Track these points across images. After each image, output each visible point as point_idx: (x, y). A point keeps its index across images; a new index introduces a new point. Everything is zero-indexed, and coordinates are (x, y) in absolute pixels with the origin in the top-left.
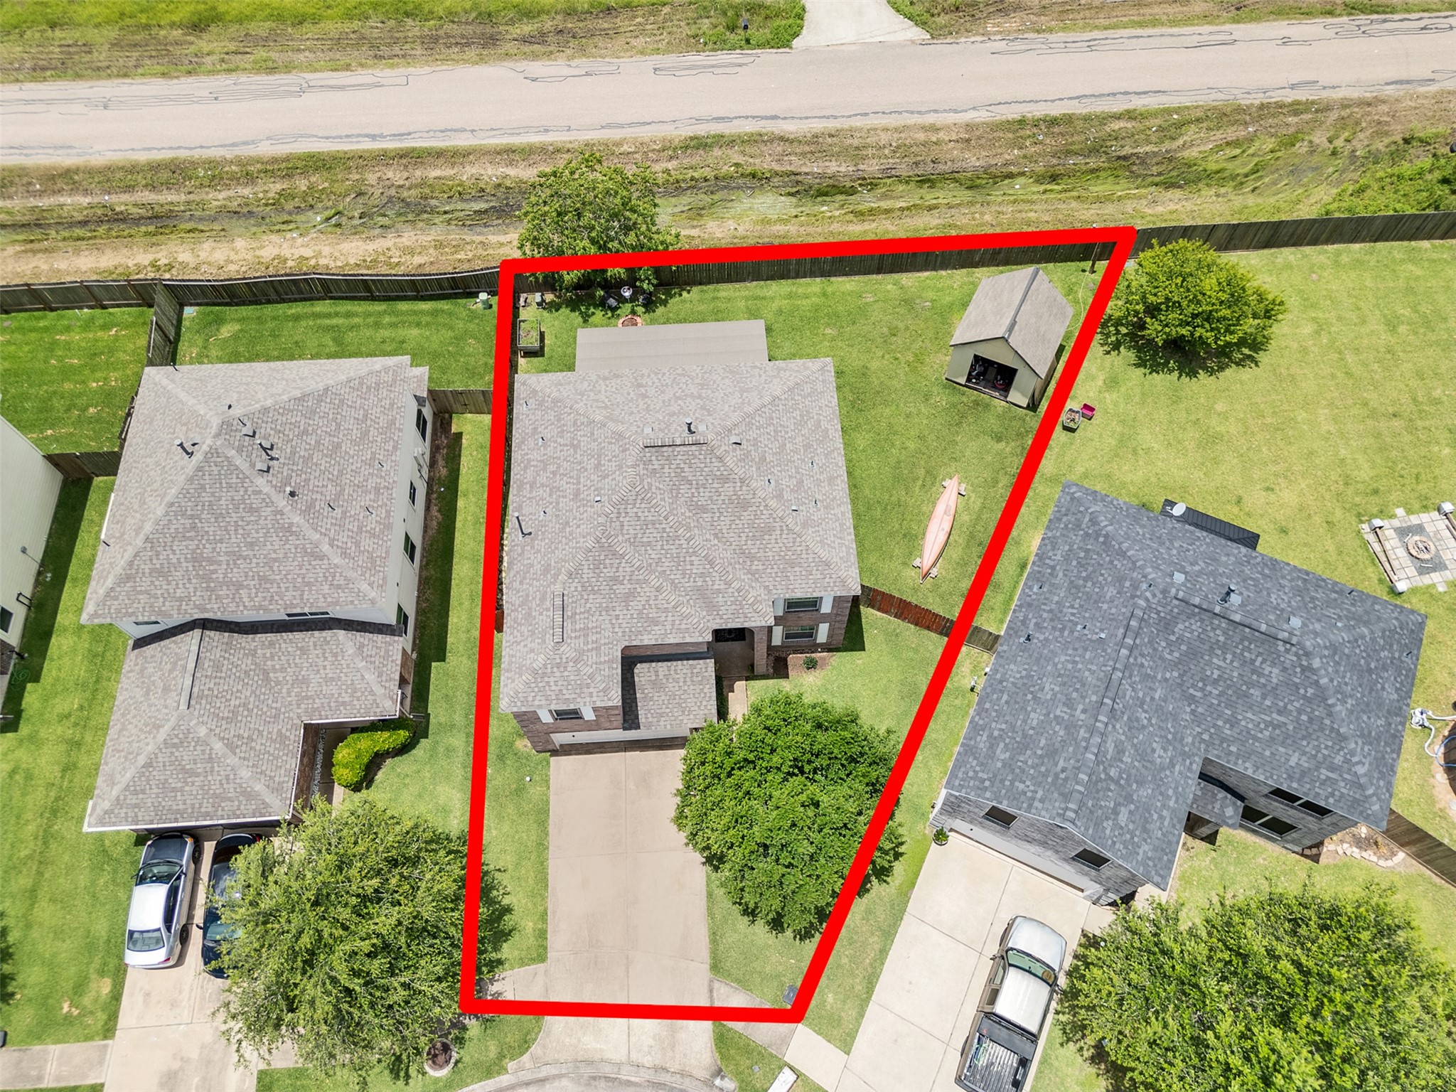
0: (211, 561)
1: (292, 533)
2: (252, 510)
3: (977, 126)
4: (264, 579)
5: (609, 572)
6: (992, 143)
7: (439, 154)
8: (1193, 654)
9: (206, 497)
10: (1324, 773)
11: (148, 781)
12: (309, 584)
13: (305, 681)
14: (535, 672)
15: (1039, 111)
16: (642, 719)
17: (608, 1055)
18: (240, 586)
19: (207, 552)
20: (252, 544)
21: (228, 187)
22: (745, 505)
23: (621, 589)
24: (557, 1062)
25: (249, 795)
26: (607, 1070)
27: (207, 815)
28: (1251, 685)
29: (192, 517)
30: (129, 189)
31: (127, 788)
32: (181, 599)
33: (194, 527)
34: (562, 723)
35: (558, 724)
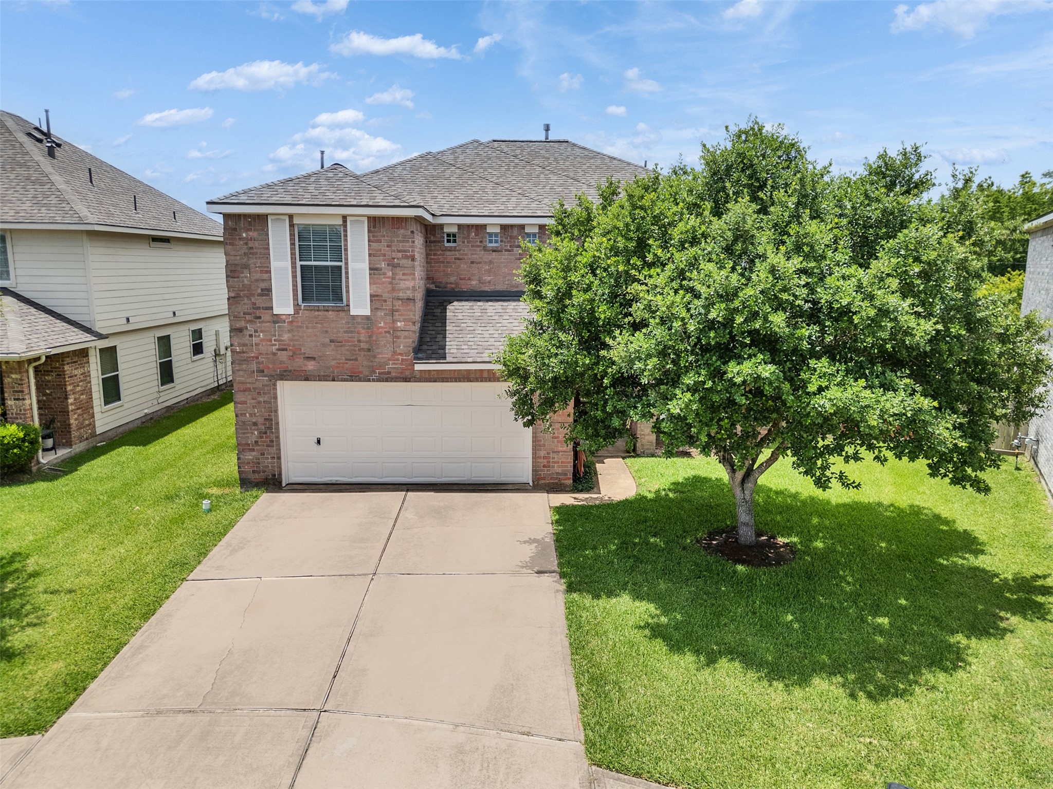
34: (307, 328)
35: (300, 327)
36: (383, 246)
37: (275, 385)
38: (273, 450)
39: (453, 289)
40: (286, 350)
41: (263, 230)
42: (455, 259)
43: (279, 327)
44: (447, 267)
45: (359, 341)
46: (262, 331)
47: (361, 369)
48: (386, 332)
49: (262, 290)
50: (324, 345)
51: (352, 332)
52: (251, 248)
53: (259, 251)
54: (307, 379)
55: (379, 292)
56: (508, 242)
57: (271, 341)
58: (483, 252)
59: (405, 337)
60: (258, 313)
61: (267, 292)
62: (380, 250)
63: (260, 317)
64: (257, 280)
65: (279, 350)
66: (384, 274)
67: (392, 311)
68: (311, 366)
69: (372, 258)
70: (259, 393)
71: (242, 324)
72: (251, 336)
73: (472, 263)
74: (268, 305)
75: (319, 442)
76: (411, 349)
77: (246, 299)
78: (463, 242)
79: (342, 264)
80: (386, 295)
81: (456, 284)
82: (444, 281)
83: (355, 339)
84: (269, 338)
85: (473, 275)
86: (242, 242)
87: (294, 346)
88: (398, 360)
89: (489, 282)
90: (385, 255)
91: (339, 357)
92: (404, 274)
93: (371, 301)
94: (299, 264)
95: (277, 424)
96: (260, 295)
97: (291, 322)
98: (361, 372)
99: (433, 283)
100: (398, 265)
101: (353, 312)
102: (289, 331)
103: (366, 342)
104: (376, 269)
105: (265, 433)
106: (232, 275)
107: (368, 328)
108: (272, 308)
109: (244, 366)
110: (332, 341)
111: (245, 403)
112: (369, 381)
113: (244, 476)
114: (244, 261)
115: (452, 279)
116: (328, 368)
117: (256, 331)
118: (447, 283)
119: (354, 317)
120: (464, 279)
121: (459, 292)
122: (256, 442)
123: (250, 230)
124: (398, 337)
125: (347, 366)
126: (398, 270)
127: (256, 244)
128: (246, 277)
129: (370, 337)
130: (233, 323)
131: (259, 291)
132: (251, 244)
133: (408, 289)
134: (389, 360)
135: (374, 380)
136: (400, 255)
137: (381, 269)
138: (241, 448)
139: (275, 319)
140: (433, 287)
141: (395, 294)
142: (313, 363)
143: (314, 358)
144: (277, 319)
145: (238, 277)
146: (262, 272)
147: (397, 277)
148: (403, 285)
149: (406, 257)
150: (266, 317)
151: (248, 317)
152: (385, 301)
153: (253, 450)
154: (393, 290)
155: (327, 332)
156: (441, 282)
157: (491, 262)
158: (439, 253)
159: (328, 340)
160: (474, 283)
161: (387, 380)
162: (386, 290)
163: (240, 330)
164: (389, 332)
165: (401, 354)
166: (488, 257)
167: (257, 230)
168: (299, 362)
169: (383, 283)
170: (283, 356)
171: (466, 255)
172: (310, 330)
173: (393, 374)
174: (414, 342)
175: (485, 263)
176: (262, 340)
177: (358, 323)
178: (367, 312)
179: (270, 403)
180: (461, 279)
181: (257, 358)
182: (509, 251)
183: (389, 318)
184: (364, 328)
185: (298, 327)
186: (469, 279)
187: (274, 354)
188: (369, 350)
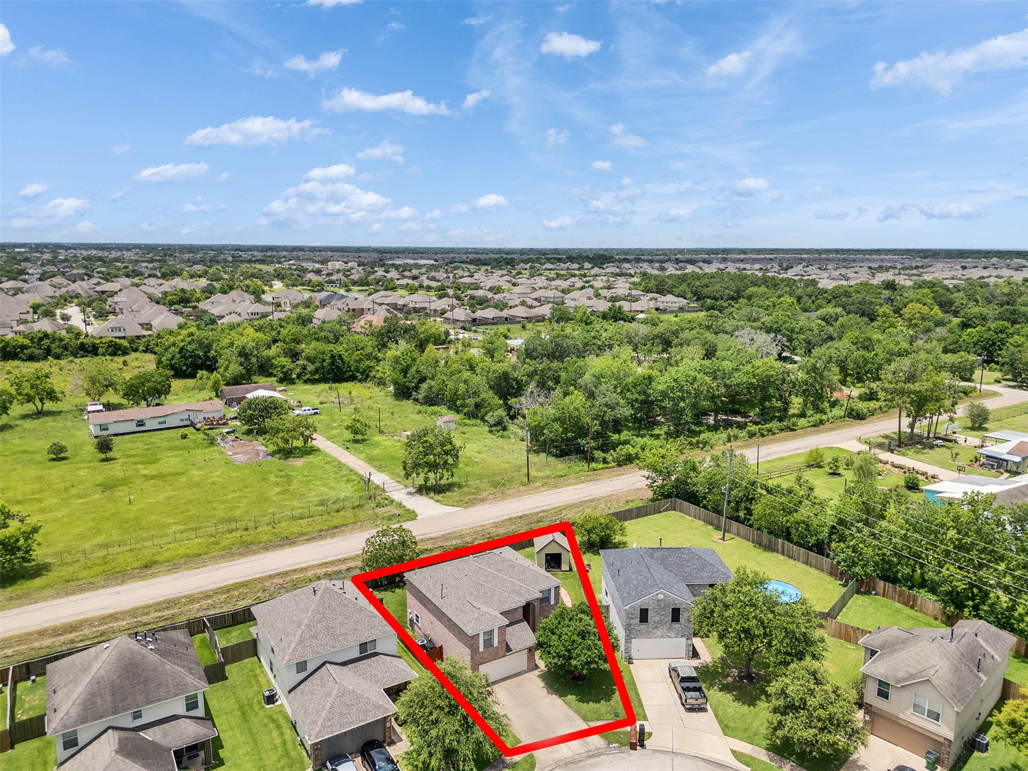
0: (333, 628)
1: (362, 610)
2: (345, 606)
3: (497, 522)
4: (355, 630)
5: (482, 591)
6: (505, 525)
7: (295, 571)
8: (663, 560)
9: (326, 605)
10: (715, 575)
11: (333, 714)
12: (372, 628)
13: (375, 675)
14: (476, 619)
15: (515, 515)
16: (512, 647)
17: (566, 756)
18: (346, 635)
19: (331, 625)
20: (347, 618)
21: (199, 602)
22: (514, 567)
23: (489, 595)
24: (549, 765)
25: (379, 707)
26: (569, 760)
27: (363, 720)
28: (683, 561)
29: (322, 613)
30: (147, 614)
31: (325, 720)
32: (324, 645)
33: (324, 617)
124: (503, 649)
134: (501, 654)
165: (503, 652)
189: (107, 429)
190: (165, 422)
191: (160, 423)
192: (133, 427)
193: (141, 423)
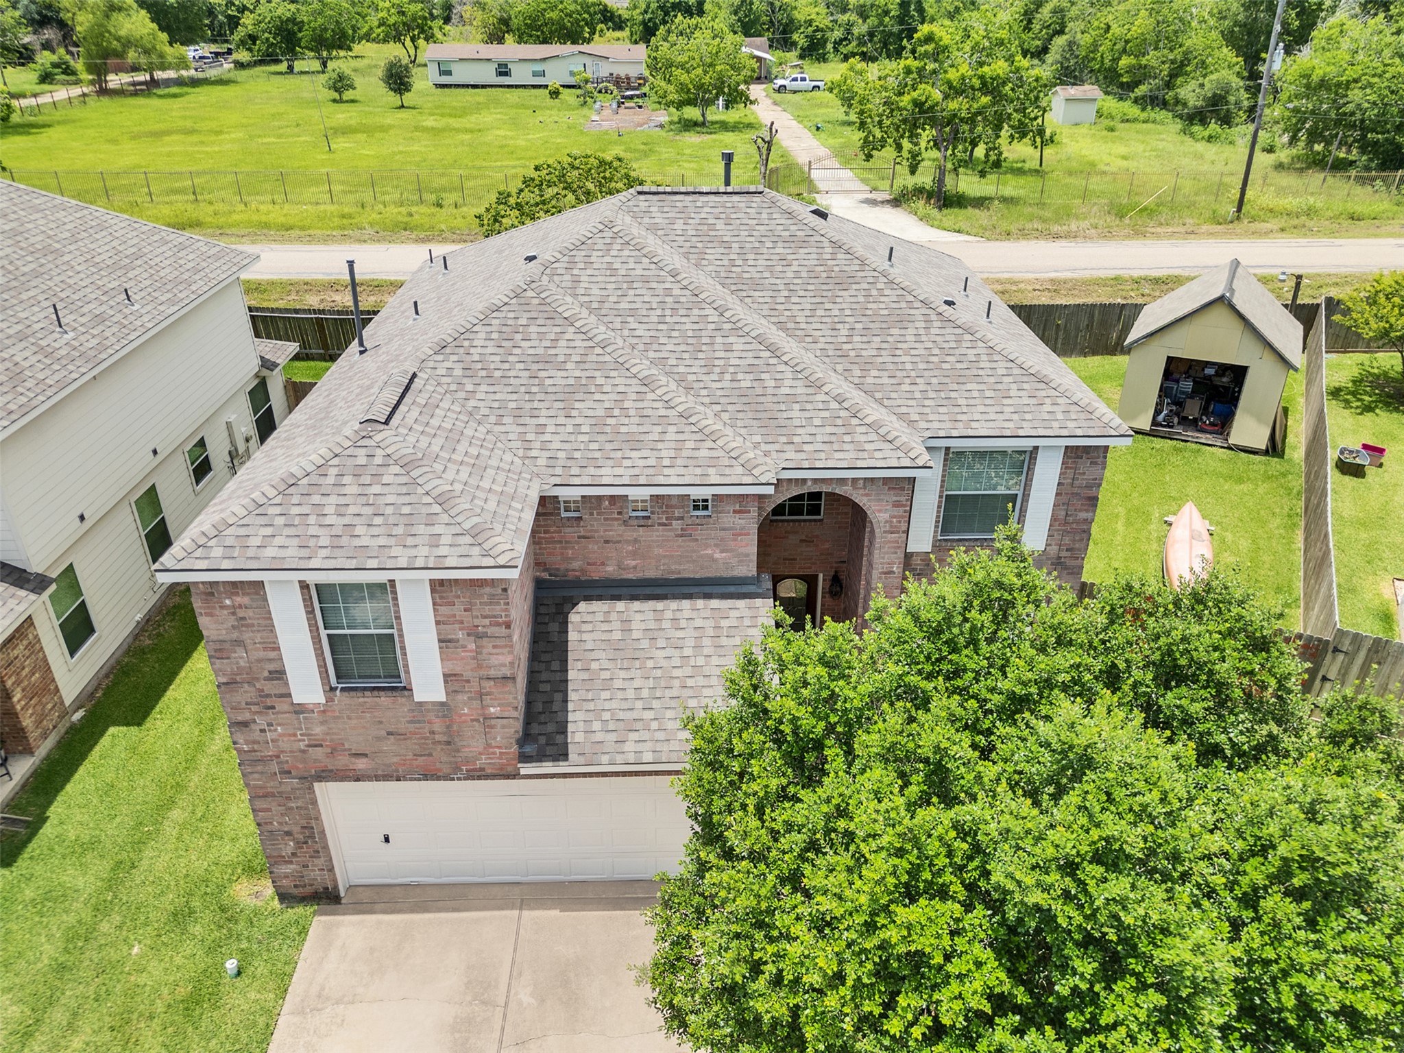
34: (349, 718)
35: (338, 717)
36: (458, 610)
37: (311, 788)
38: (321, 862)
39: (578, 577)
40: (321, 746)
41: (258, 594)
42: (579, 537)
43: (305, 718)
44: (566, 548)
45: (433, 733)
46: (279, 725)
47: (438, 765)
48: (472, 720)
49: (270, 672)
50: (378, 739)
51: (419, 722)
52: (243, 619)
53: (255, 622)
54: (358, 780)
55: (458, 670)
56: (663, 512)
57: (295, 735)
58: (623, 528)
59: (503, 727)
60: (269, 702)
61: (279, 674)
62: (454, 616)
63: (273, 707)
64: (259, 661)
65: (309, 746)
66: (464, 647)
67: (481, 695)
68: (361, 764)
69: (442, 627)
70: (288, 798)
71: (247, 716)
72: (263, 731)
73: (607, 542)
74: (283, 691)
75: (387, 840)
76: (513, 741)
77: (246, 685)
78: (592, 514)
79: (394, 631)
80: (468, 674)
81: (583, 571)
82: (563, 567)
83: (426, 730)
84: (291, 731)
85: (608, 558)
86: (225, 612)
87: (332, 740)
88: (494, 753)
89: (635, 567)
90: (462, 622)
91: (403, 752)
92: (494, 647)
93: (446, 682)
94: (324, 633)
95: (323, 832)
96: (266, 679)
97: (324, 712)
98: (440, 770)
99: (545, 570)
100: (485, 635)
101: (419, 696)
102: (322, 723)
103: (444, 734)
104: (449, 641)
105: (306, 843)
106: (217, 655)
107: (444, 716)
108: (289, 695)
109: (259, 768)
110: (389, 733)
111: (269, 810)
112: (453, 779)
113: (282, 891)
114: (235, 635)
115: (576, 565)
116: (389, 765)
117: (270, 724)
118: (567, 570)
119: (420, 704)
120: (594, 564)
121: (586, 581)
122: (294, 854)
123: (237, 594)
124: (492, 727)
125: (415, 763)
126: (485, 641)
127: (250, 613)
128: (242, 658)
129: (448, 727)
130: (232, 716)
131: (266, 674)
132: (241, 613)
133: (504, 665)
134: (480, 754)
135: (459, 779)
136: (487, 622)
137: (458, 641)
138: (273, 860)
139: (298, 708)
140: (545, 575)
141: (483, 673)
142: (364, 760)
143: (365, 755)
144: (300, 709)
145: (228, 658)
146: (265, 649)
147: (485, 651)
148: (495, 660)
149: (498, 624)
150: (282, 706)
151: (254, 708)
152: (468, 681)
153: (291, 862)
154: (480, 667)
155: (381, 722)
156: (558, 569)
157: (636, 541)
158: (552, 529)
159: (383, 733)
160: (610, 569)
161: (479, 778)
162: (469, 667)
163: (245, 724)
164: (477, 720)
165: (499, 747)
166: (630, 534)
167: (248, 594)
168: (342, 761)
169: (462, 659)
170: (318, 753)
171: (596, 531)
172: (354, 722)
173: (489, 771)
174: (517, 732)
175: (628, 542)
176: (280, 735)
177: (428, 711)
178: (441, 697)
179: (306, 809)
180: (589, 564)
181: (278, 757)
182: (665, 525)
183: (476, 703)
184: (437, 717)
185: (335, 717)
186: (603, 564)
187: (303, 752)
188: (449, 743)
189: (449, 73)
190: (543, 74)
191: (535, 74)
192: (488, 74)
193: (503, 70)
